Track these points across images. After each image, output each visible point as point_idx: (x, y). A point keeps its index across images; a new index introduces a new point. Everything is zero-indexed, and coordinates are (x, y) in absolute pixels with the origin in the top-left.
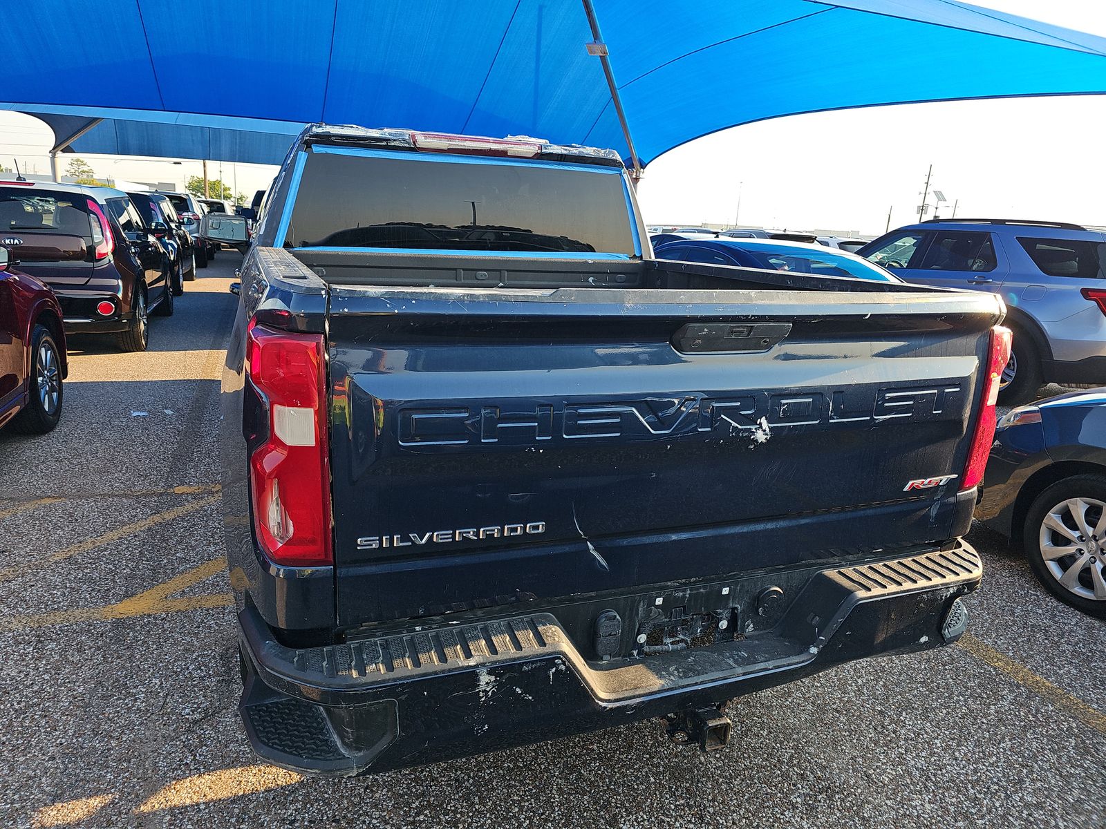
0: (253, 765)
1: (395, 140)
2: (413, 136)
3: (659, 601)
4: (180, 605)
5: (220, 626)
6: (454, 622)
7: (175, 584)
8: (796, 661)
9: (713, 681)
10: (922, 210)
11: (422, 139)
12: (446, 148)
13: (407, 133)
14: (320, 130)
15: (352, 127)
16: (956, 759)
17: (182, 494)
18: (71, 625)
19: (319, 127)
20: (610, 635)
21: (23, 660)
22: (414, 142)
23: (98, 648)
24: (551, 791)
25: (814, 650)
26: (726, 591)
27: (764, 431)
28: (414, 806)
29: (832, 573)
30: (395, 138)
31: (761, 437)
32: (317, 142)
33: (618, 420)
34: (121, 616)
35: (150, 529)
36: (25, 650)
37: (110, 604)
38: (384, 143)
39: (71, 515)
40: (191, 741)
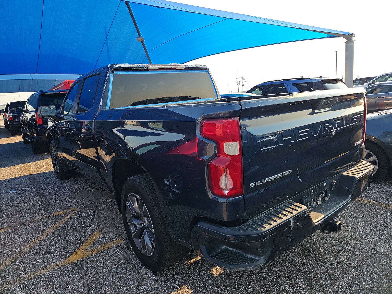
0: (172, 292)
1: (142, 67)
2: (147, 65)
3: (313, 191)
4: (94, 251)
5: (117, 253)
6: (271, 208)
7: (86, 245)
8: (348, 200)
9: (334, 211)
10: (238, 83)
11: (150, 66)
12: (157, 69)
13: (145, 65)
14: (117, 66)
15: (127, 64)
16: (367, 226)
17: (59, 215)
18: (57, 270)
19: (117, 65)
20: (305, 204)
21: (48, 287)
22: (148, 67)
23: (76, 274)
24: (273, 268)
25: (350, 196)
26: (325, 184)
27: (334, 131)
28: (236, 286)
29: (344, 174)
30: (142, 66)
31: (333, 134)
32: (116, 70)
33: (307, 133)
34: (75, 261)
35: (57, 230)
36: (45, 284)
37: (66, 258)
38: (138, 69)
39: (18, 233)
40: (142, 293)
